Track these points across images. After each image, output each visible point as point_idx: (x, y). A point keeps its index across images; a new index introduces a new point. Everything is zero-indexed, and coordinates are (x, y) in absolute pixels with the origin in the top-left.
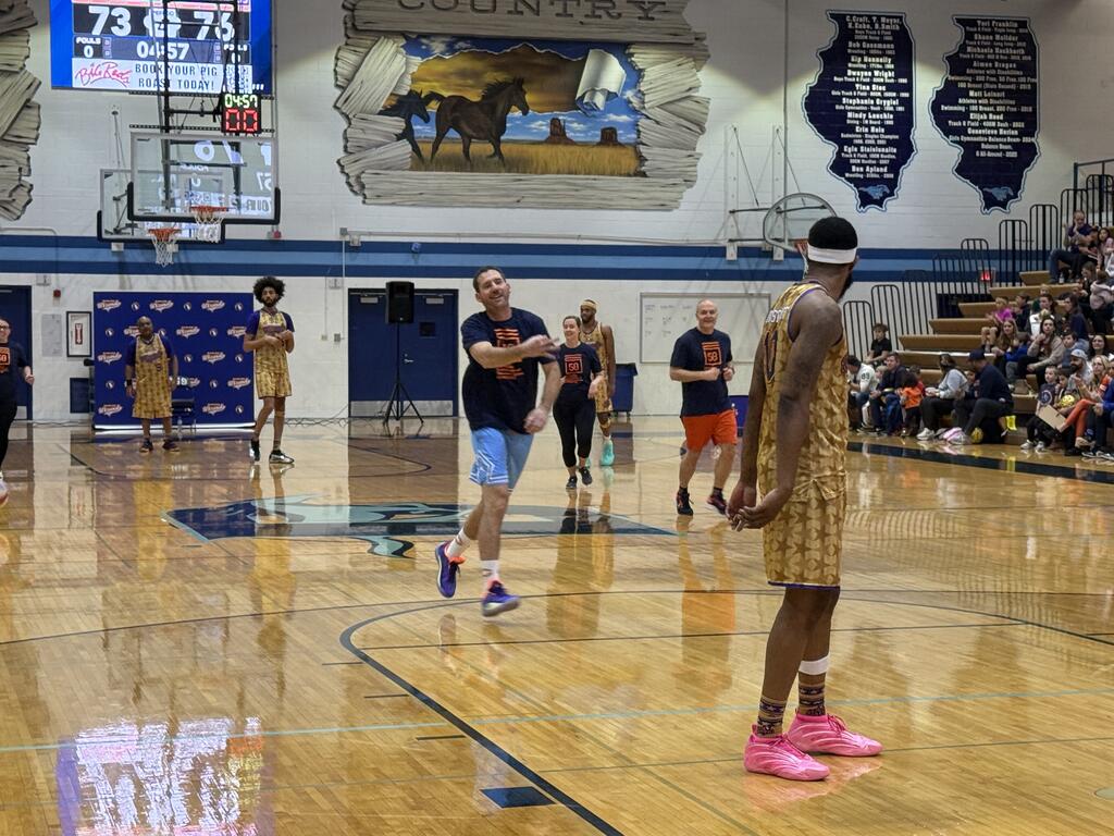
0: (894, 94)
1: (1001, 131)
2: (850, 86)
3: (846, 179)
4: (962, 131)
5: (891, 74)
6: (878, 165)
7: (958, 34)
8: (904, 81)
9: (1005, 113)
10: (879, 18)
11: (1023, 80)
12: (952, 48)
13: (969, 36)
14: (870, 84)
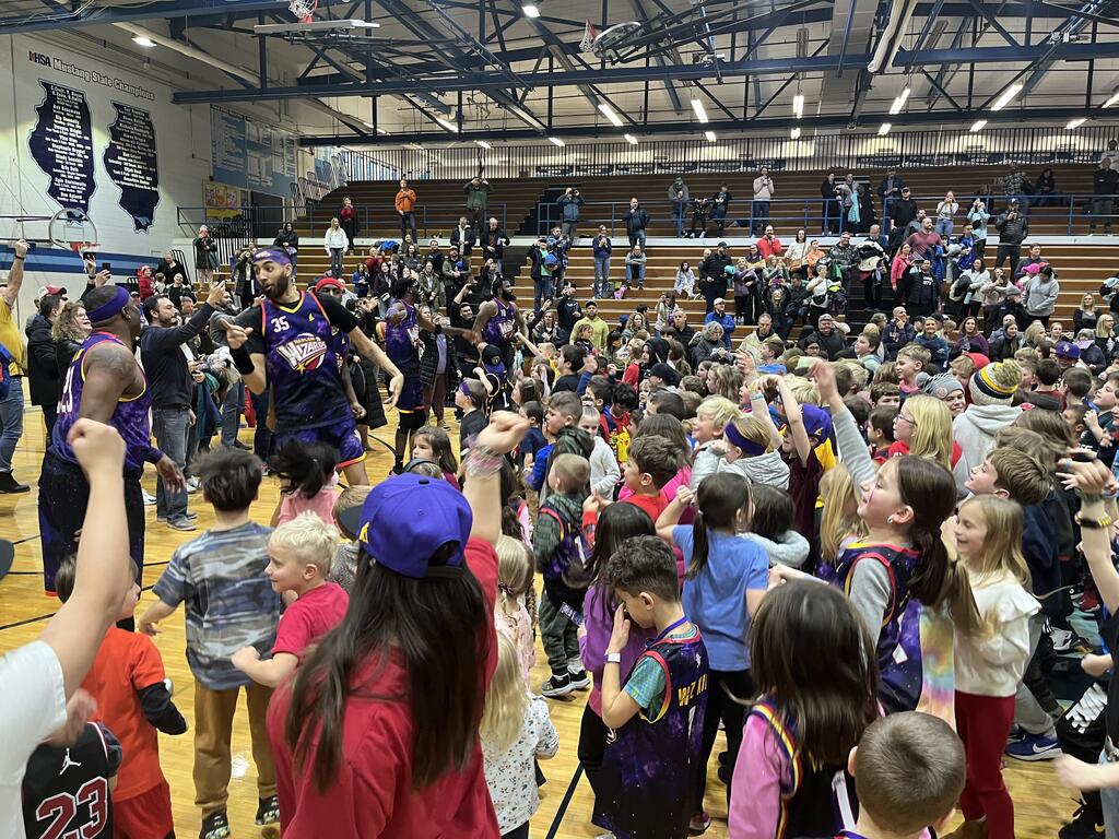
0: (82, 147)
1: (141, 182)
2: (56, 136)
3: (59, 201)
4: (120, 178)
5: (80, 132)
6: (77, 194)
7: (114, 113)
8: (86, 138)
9: (142, 170)
10: (70, 91)
11: (149, 150)
12: (112, 122)
13: (120, 116)
14: (68, 136)
